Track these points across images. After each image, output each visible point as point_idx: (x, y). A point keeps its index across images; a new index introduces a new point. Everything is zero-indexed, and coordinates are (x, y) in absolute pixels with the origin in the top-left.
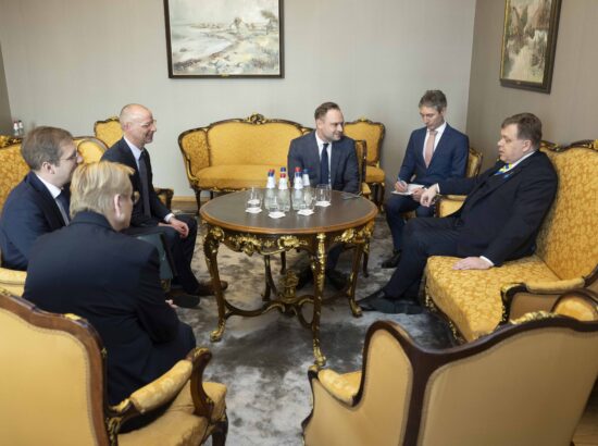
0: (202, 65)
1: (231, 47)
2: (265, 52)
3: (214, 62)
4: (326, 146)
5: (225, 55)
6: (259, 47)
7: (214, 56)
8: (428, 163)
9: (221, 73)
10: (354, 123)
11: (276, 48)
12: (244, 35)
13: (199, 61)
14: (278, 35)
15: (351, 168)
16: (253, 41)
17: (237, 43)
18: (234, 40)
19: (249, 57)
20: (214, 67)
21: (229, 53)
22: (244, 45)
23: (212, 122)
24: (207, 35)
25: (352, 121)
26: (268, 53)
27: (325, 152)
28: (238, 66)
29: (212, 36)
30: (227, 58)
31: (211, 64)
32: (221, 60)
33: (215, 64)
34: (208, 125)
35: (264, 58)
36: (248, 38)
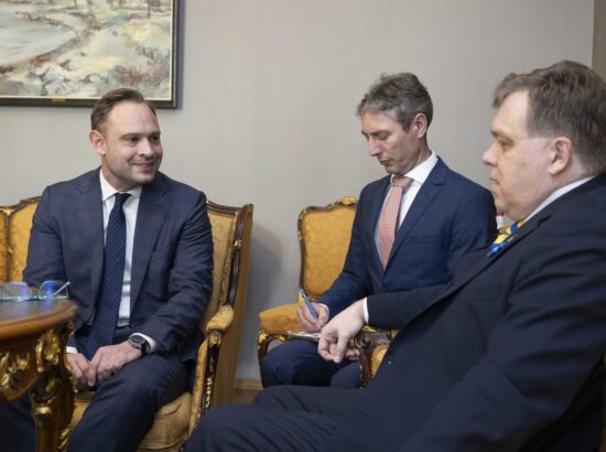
0: (15, 77)
1: (74, 43)
2: (144, 52)
3: (39, 72)
4: (121, 199)
5: (62, 59)
6: (130, 43)
7: (40, 60)
8: (384, 259)
9: (52, 95)
10: (329, 209)
11: (166, 45)
12: (101, 18)
13: (11, 69)
14: (170, 19)
15: (187, 259)
16: (120, 30)
17: (87, 34)
18: (80, 26)
19: (110, 62)
20: (38, 83)
21: (70, 55)
22: (100, 38)
23: (25, 197)
24: (30, 18)
25: (324, 205)
26: (150, 54)
27: (118, 215)
28: (87, 81)
29: (38, 20)
30: (64, 65)
31: (32, 75)
32: (53, 69)
33: (41, 77)
34: (17, 202)
35: (141, 65)
36: (109, 24)
